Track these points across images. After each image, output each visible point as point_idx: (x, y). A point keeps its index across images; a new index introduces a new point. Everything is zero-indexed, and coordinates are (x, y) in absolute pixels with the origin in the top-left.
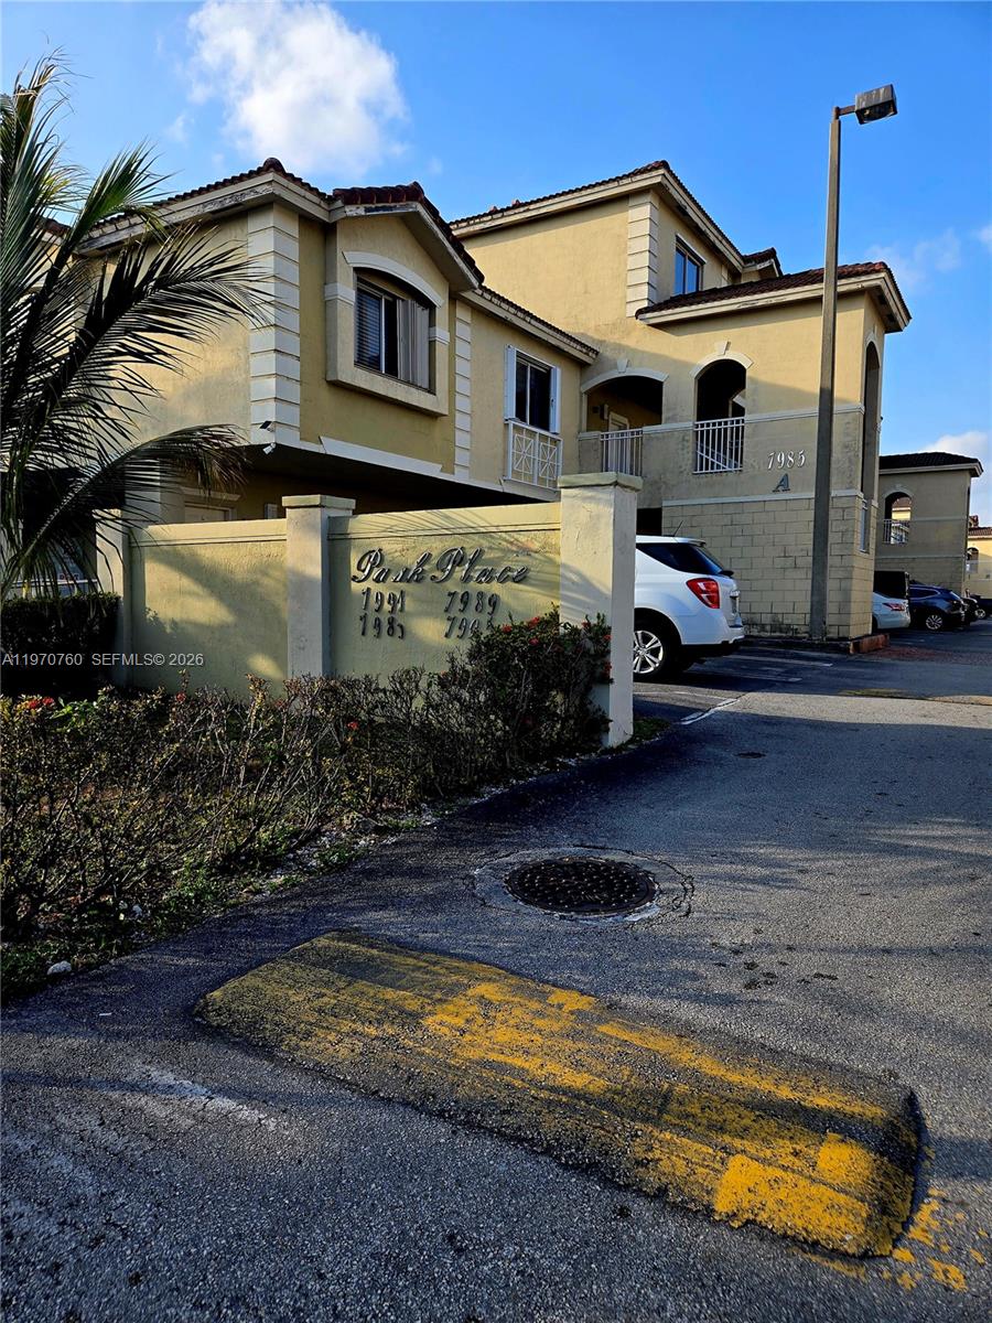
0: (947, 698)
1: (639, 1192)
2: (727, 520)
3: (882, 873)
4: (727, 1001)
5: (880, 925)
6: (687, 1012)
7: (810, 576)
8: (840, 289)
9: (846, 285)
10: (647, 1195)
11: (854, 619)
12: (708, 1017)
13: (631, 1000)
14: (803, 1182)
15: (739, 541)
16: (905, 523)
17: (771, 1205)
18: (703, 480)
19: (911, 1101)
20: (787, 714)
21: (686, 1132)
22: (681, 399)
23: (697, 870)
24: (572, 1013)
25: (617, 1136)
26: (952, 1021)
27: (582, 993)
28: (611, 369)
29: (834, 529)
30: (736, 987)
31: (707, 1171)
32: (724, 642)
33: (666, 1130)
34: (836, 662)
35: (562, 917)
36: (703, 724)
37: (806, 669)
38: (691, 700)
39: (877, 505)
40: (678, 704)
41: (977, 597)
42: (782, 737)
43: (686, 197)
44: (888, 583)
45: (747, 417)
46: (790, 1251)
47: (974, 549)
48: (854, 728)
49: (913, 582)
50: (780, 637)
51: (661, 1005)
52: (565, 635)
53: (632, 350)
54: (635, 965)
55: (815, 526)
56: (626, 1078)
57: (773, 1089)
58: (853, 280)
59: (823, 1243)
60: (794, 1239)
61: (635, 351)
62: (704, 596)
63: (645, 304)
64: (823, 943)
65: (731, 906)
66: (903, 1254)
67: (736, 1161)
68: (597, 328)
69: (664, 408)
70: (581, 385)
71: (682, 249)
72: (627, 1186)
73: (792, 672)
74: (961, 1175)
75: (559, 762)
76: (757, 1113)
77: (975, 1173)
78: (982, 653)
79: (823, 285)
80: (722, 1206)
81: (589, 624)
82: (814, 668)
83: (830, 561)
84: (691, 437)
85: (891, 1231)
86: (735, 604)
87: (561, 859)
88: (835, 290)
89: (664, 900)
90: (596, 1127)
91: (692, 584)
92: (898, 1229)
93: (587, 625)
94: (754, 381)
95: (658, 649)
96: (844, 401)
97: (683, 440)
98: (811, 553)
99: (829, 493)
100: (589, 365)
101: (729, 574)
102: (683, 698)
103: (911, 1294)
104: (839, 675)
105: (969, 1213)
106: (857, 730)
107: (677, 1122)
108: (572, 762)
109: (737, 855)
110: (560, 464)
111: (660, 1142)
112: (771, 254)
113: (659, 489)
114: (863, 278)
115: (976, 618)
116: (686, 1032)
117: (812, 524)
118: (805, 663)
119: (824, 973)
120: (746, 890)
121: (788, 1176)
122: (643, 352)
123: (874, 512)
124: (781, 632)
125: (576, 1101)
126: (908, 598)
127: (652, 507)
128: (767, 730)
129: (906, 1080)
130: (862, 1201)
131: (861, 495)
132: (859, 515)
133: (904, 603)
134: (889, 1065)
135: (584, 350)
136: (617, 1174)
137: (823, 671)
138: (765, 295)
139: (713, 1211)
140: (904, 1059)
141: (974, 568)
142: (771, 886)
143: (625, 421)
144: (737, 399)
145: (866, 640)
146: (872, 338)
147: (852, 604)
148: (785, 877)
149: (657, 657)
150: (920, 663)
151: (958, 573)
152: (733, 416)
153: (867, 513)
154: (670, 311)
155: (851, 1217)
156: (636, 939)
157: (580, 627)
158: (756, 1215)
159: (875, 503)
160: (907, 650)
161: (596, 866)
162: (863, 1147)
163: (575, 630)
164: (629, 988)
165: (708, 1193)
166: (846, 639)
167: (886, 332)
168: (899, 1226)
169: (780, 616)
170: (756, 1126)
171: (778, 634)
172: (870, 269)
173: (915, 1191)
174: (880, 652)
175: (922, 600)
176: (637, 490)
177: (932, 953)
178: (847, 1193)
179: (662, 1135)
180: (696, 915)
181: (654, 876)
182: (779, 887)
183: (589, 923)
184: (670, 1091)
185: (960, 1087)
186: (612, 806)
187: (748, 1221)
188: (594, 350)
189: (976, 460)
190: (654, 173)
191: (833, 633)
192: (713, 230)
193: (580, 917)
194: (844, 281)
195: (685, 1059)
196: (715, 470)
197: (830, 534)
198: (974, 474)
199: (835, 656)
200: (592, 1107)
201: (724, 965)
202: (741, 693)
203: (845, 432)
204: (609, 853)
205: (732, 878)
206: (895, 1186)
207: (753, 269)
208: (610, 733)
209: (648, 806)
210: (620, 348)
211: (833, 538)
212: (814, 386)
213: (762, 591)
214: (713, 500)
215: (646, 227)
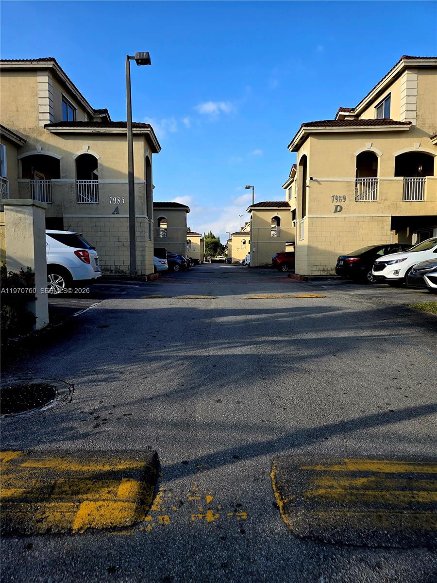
0: (179, 297)
1: (38, 534)
2: (94, 225)
3: (152, 368)
4: (86, 436)
5: (149, 389)
6: (67, 445)
7: (129, 249)
8: (134, 132)
9: (136, 131)
10: (41, 534)
11: (147, 267)
12: (77, 445)
13: (41, 447)
14: (111, 503)
15: (99, 234)
16: (165, 229)
17: (97, 518)
18: (82, 206)
19: (156, 456)
20: (120, 308)
21: (61, 499)
22: (69, 168)
23: (75, 381)
24: (7, 462)
25: (28, 513)
26: (172, 421)
27: (14, 451)
28: (33, 150)
29: (138, 231)
30: (90, 428)
31: (70, 513)
32: (92, 278)
33: (52, 502)
34: (140, 285)
35: (6, 417)
36: (83, 315)
37: (128, 288)
38: (78, 304)
39: (153, 222)
40: (72, 307)
41: (191, 258)
42: (117, 318)
43: (65, 78)
44: (159, 253)
45: (99, 180)
46: (104, 535)
47: (190, 240)
48: (145, 311)
49: (169, 252)
50: (118, 275)
51: (55, 445)
52: (9, 277)
53: (43, 142)
54: (43, 431)
55: (130, 229)
56: (34, 484)
57: (101, 468)
58: (138, 129)
59: (118, 526)
60: (107, 529)
61: (44, 143)
62: (82, 258)
63: (48, 122)
64: (128, 401)
65: (91, 394)
66: (149, 518)
67: (83, 505)
68: (24, 129)
69: (61, 172)
70: (18, 155)
71: (65, 100)
72: (31, 534)
73: (123, 290)
74: (171, 479)
75: (9, 341)
76: (94, 480)
77: (176, 477)
78: (192, 279)
79: (127, 129)
80: (76, 526)
81: (23, 271)
82: (132, 288)
83: (137, 243)
84: (74, 186)
85: (145, 510)
86: (97, 262)
87: (7, 388)
88: (132, 132)
89: (59, 397)
90: (17, 512)
91: (76, 253)
92: (147, 508)
93: (22, 272)
94: (101, 165)
95: (62, 283)
96: (138, 179)
97: (71, 187)
98: (129, 240)
99: (134, 216)
100: (22, 146)
101: (93, 248)
102: (75, 304)
103: (151, 533)
104: (142, 290)
105: (173, 493)
106: (146, 312)
107: (58, 496)
108: (16, 340)
109: (95, 371)
110: (9, 193)
111: (49, 508)
112: (105, 111)
113: (61, 208)
114: (142, 129)
115: (190, 266)
116: (65, 455)
117: (129, 228)
118: (128, 286)
119: (127, 414)
120: (97, 385)
121: (105, 503)
122: (49, 145)
123: (152, 224)
124: (119, 273)
125: (7, 503)
126: (167, 259)
127: (58, 217)
128: (111, 315)
129: (154, 448)
130: (134, 502)
131: (147, 217)
132: (147, 225)
133: (166, 261)
134: (148, 444)
135: (18, 139)
136: (27, 530)
137: (135, 289)
138: (104, 129)
139: (72, 530)
140: (154, 440)
141: (190, 247)
142: (108, 382)
143: (43, 175)
144: (95, 172)
145: (152, 276)
146: (147, 154)
147: (146, 261)
148: (114, 376)
149: (62, 286)
150: (171, 284)
151: (184, 249)
152: (93, 179)
153: (150, 224)
154: (61, 128)
155: (130, 511)
156: (45, 418)
157: (18, 273)
158: (91, 525)
159: (152, 221)
160: (167, 279)
161: (26, 387)
162: (136, 480)
163: (15, 275)
164: (40, 442)
165: (70, 523)
166: (144, 275)
167: (153, 153)
168: (148, 507)
169: (118, 266)
170: (93, 486)
171: (118, 274)
172: (144, 126)
173: (155, 491)
174: (157, 280)
175: (172, 259)
176: (45, 209)
177: (167, 395)
178: (128, 501)
179: (50, 505)
180: (74, 401)
181: (56, 388)
182: (112, 382)
183: (21, 416)
184: (55, 484)
185: (173, 445)
186: (36, 358)
187: (88, 528)
188: (24, 140)
189: (187, 207)
190: (49, 63)
191: (139, 273)
192: (79, 95)
193: (16, 414)
194: (135, 129)
195: (63, 467)
196: (87, 202)
197: (136, 233)
198: (188, 211)
199: (140, 282)
200: (15, 503)
201: (85, 420)
202: (101, 300)
203: (139, 191)
204: (33, 381)
205: (91, 381)
206: (147, 492)
207: (98, 116)
208: (37, 324)
209: (54, 355)
210: (37, 141)
211: (137, 234)
212: (126, 170)
213: (110, 256)
214: (87, 216)
215: (46, 86)
